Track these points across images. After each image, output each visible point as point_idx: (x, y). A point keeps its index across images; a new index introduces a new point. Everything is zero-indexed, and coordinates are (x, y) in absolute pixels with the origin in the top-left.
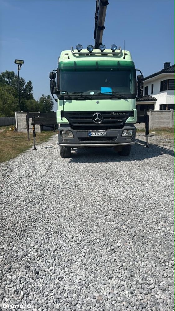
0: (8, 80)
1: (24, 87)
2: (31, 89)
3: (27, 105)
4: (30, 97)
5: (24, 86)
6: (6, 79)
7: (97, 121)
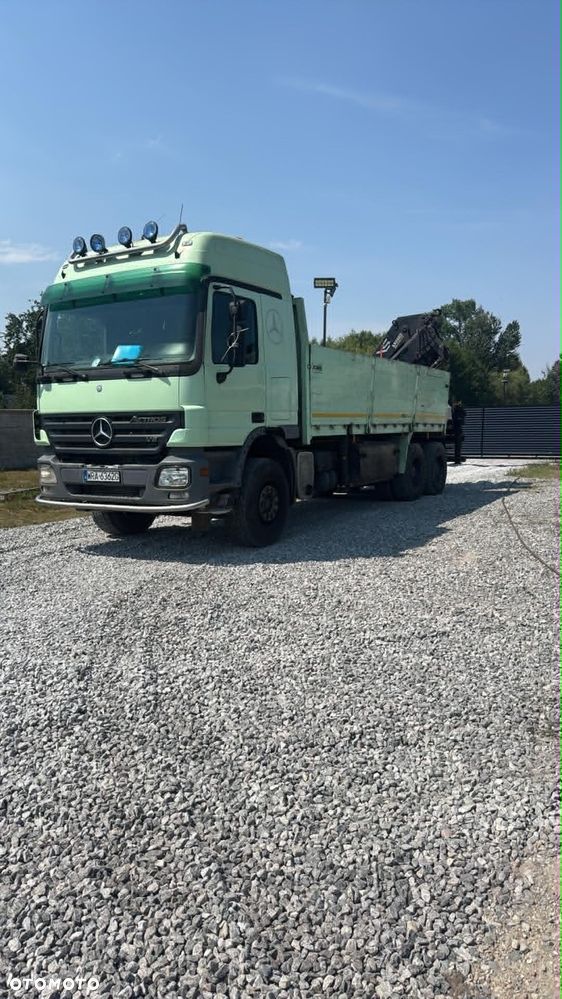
0: (457, 324)
1: (497, 338)
2: (516, 341)
3: (494, 387)
4: (514, 363)
5: (498, 336)
6: (451, 322)
7: (101, 439)
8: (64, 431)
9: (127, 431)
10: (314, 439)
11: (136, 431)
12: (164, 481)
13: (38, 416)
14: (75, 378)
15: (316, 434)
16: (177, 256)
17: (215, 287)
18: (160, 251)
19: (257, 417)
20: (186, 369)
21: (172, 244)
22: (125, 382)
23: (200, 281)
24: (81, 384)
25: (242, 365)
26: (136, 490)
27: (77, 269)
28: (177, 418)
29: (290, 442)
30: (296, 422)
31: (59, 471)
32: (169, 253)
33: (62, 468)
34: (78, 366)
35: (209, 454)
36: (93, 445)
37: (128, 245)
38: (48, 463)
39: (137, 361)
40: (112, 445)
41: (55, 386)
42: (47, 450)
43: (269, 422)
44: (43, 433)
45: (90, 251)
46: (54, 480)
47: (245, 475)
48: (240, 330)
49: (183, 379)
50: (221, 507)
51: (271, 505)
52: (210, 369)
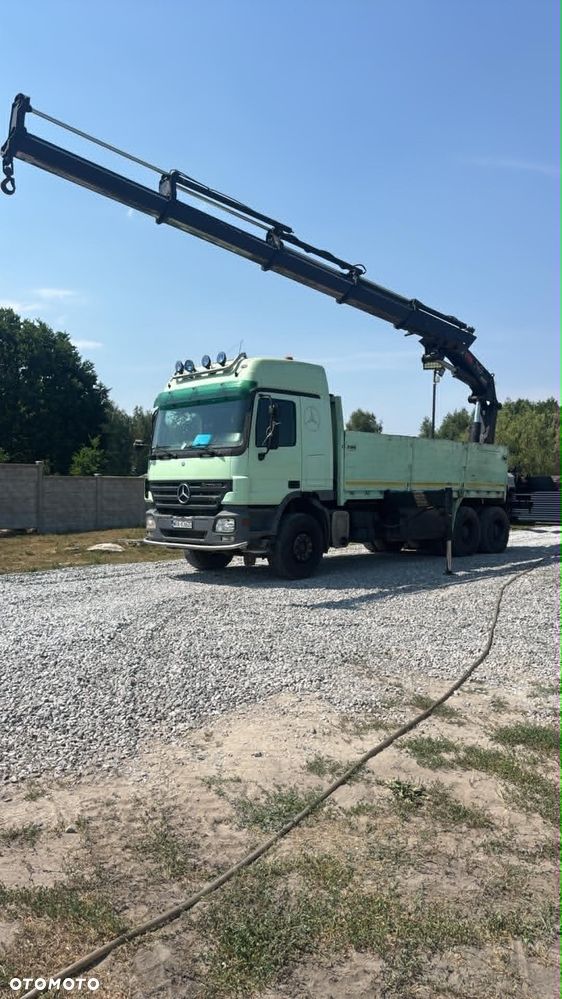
7: (183, 498)
8: (162, 493)
9: (198, 494)
10: (348, 501)
11: (205, 494)
12: (219, 529)
13: (147, 482)
14: (170, 457)
15: (350, 497)
16: (237, 375)
17: (261, 395)
18: (227, 372)
19: (294, 484)
20: (236, 451)
21: (235, 367)
22: (198, 459)
23: (250, 391)
24: (173, 460)
25: (276, 448)
26: (202, 534)
27: (178, 382)
28: (227, 485)
29: (325, 503)
30: (331, 488)
31: (157, 520)
32: (231, 374)
33: (159, 518)
34: (172, 448)
35: (252, 510)
36: (178, 502)
37: (208, 367)
38: (151, 515)
39: (207, 445)
40: (189, 503)
41: (158, 461)
42: (152, 505)
43: (305, 487)
44: (150, 493)
45: (185, 370)
46: (154, 527)
47: (280, 526)
48: (274, 424)
49: (234, 458)
50: (261, 549)
51: (306, 549)
52: (253, 450)
